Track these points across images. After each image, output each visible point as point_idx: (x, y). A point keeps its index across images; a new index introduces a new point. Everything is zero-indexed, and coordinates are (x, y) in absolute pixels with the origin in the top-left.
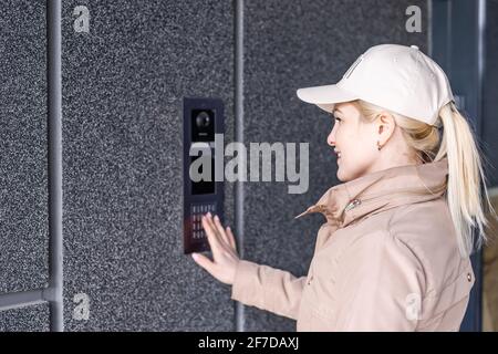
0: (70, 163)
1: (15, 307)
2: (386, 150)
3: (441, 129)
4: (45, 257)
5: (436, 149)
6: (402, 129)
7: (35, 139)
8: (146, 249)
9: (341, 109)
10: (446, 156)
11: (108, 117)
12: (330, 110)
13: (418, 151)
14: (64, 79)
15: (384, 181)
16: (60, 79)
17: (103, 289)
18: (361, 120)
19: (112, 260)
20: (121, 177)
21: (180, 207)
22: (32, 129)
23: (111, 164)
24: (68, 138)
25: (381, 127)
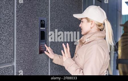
0: (18, 31)
1: (6, 66)
2: (92, 29)
3: (104, 24)
4: (12, 54)
5: (103, 29)
6: (96, 24)
7: (11, 25)
8: (32, 53)
9: (83, 19)
10: (105, 30)
11: (25, 21)
12: (80, 19)
13: (99, 29)
14: (17, 11)
15: (94, 35)
16: (16, 11)
17: (24, 62)
18: (87, 22)
19: (25, 55)
20: (27, 35)
21: (38, 43)
22: (10, 23)
23: (25, 32)
24: (17, 25)
25: (92, 24)
